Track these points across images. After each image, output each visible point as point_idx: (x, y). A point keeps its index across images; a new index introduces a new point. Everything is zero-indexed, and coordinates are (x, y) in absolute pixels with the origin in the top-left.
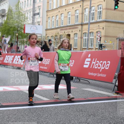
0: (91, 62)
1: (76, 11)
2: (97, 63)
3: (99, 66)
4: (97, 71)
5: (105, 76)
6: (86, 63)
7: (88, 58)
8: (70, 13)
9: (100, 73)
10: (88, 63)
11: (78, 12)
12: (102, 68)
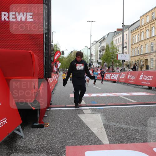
0: (143, 77)
1: (151, 43)
2: (146, 77)
3: (147, 79)
4: (146, 81)
5: (150, 83)
6: (141, 77)
7: (142, 74)
8: (147, 45)
9: (147, 82)
10: (142, 77)
11: (153, 43)
12: (149, 80)
